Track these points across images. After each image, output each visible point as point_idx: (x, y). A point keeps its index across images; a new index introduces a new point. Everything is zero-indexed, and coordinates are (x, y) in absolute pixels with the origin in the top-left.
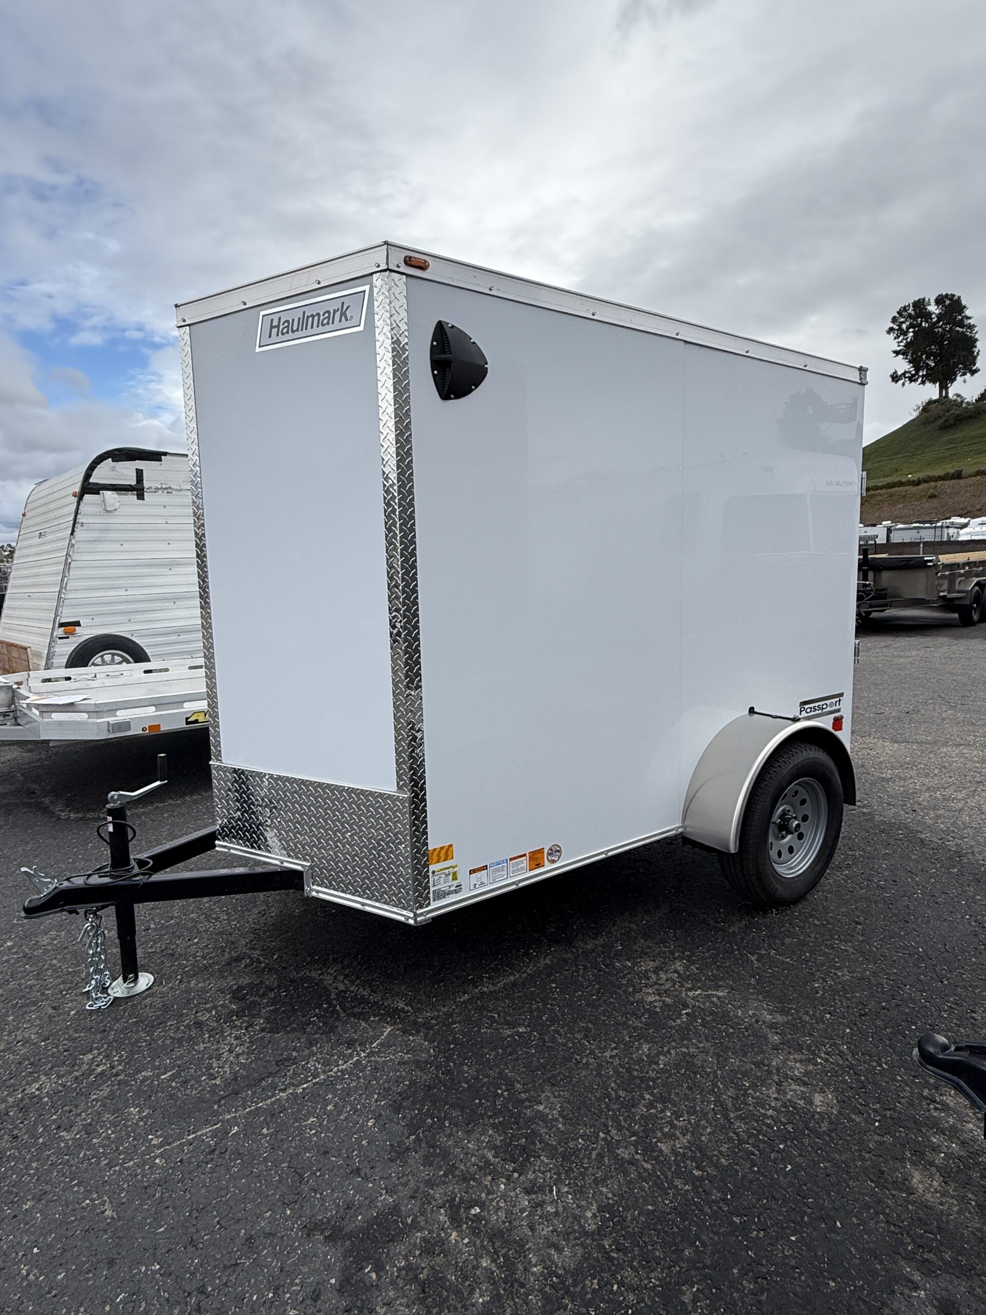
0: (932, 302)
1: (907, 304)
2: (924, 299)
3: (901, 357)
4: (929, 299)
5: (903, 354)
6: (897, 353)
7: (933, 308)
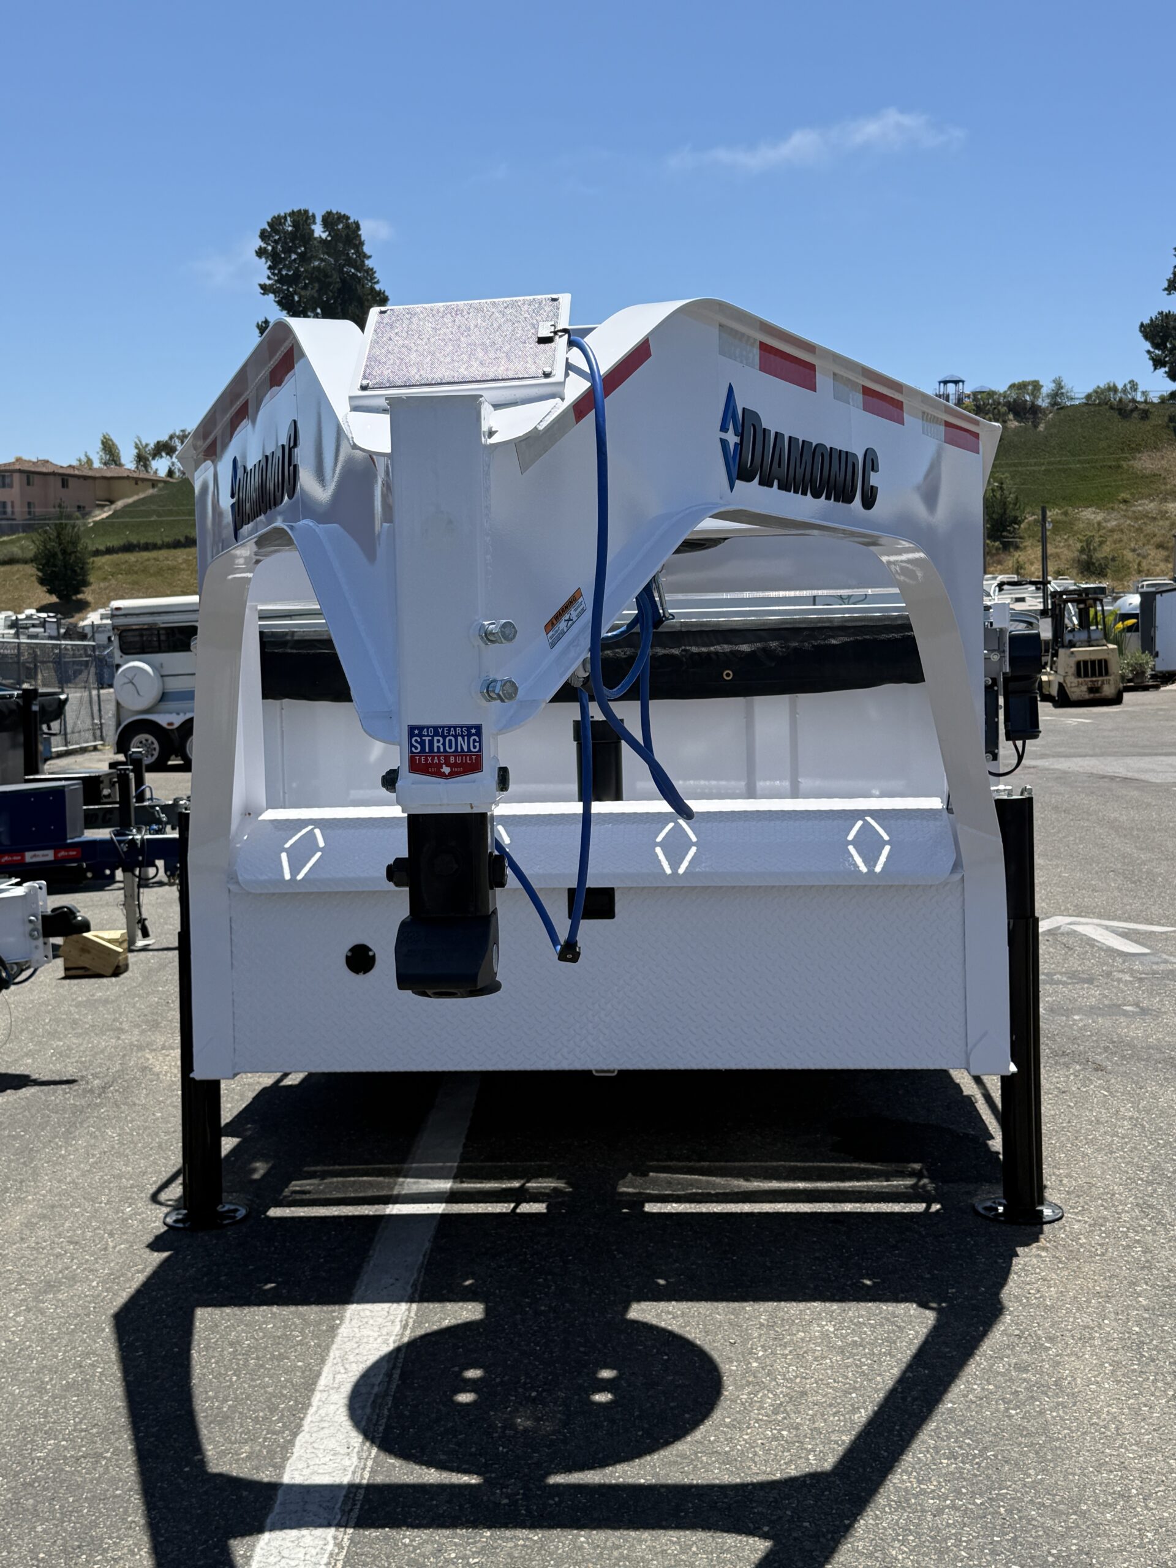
0: (319, 220)
1: (282, 214)
2: (306, 212)
3: (272, 296)
4: (314, 216)
5: (274, 292)
6: (265, 289)
7: (319, 231)
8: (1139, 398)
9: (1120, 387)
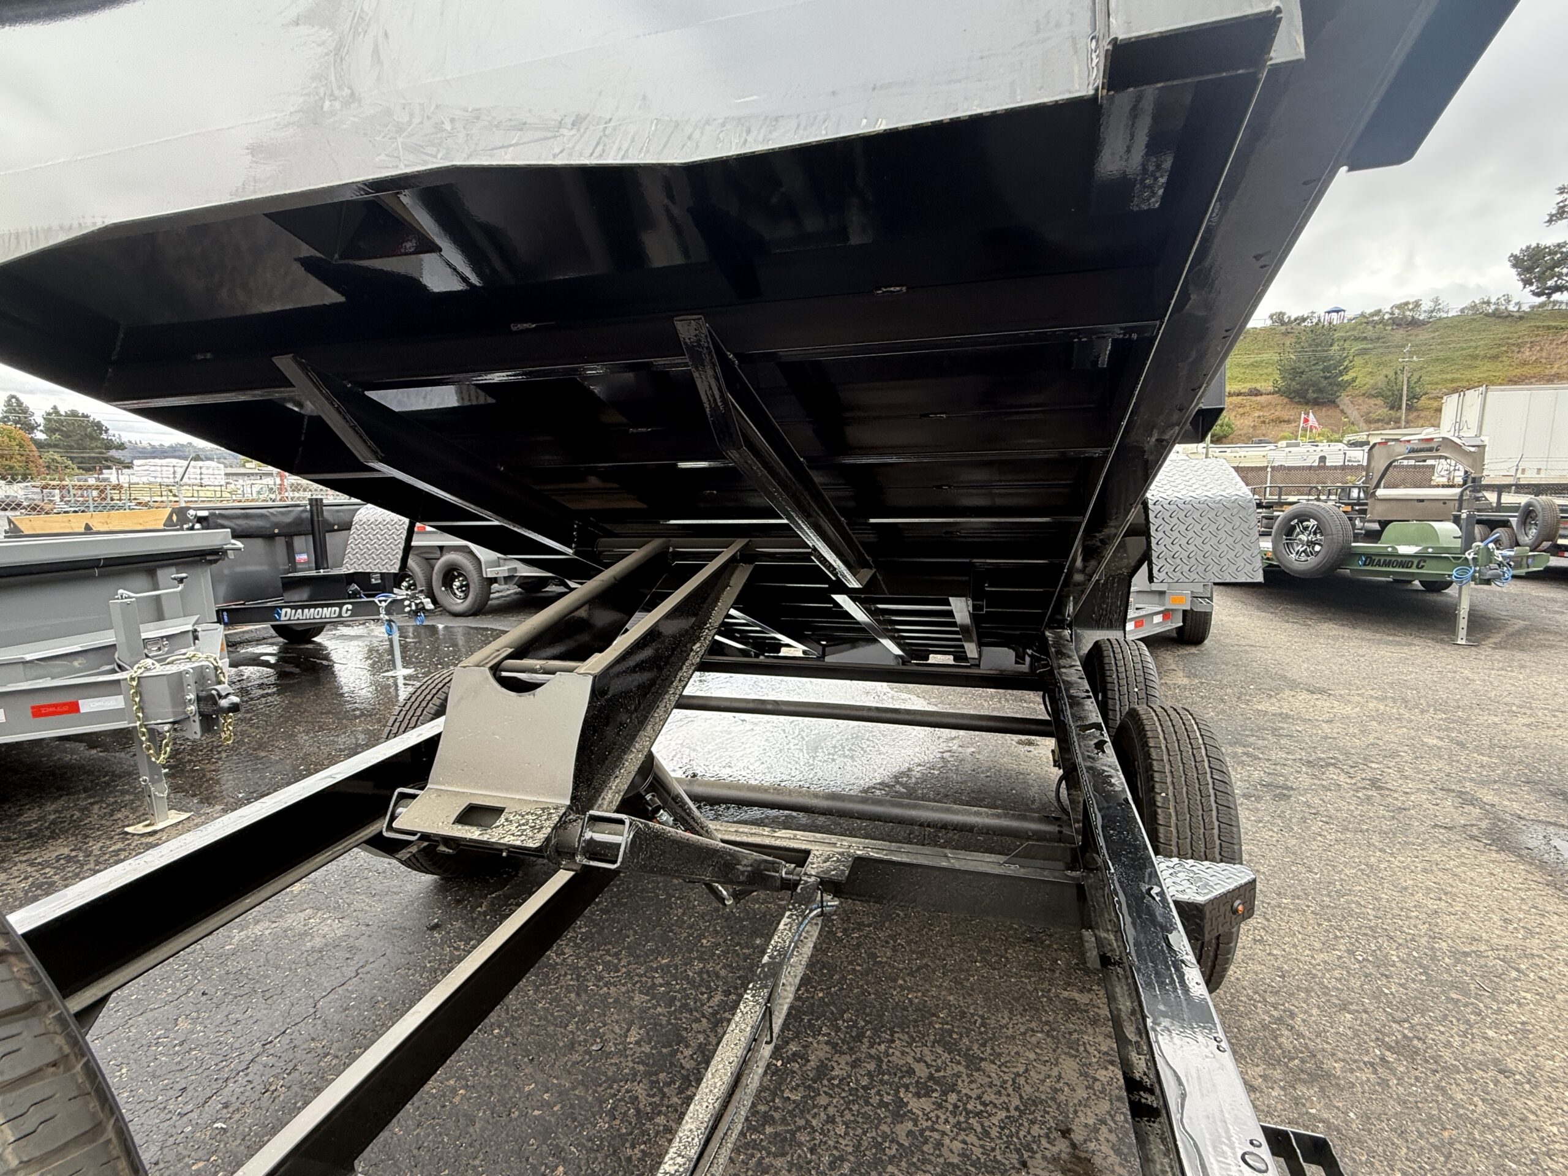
8: (1512, 308)
9: (1493, 300)
